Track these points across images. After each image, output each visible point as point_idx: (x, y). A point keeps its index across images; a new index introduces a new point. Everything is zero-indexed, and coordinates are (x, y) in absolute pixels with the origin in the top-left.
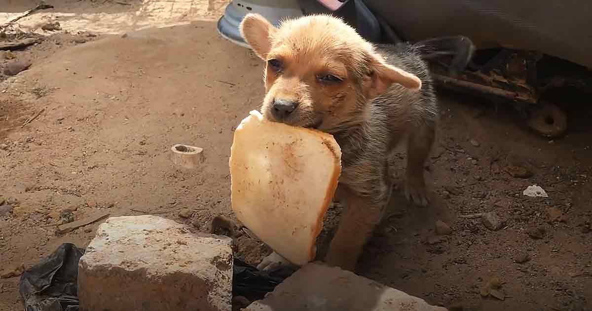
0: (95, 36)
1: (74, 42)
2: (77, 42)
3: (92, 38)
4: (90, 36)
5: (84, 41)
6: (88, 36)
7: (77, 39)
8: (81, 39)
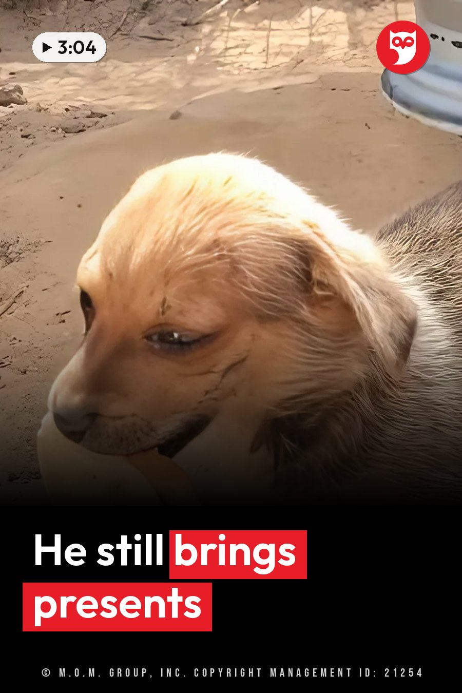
0: (105, 116)
1: (60, 130)
2: (67, 131)
3: (96, 119)
4: (93, 115)
5: (81, 128)
6: (89, 117)
7: (66, 124)
8: (75, 122)
